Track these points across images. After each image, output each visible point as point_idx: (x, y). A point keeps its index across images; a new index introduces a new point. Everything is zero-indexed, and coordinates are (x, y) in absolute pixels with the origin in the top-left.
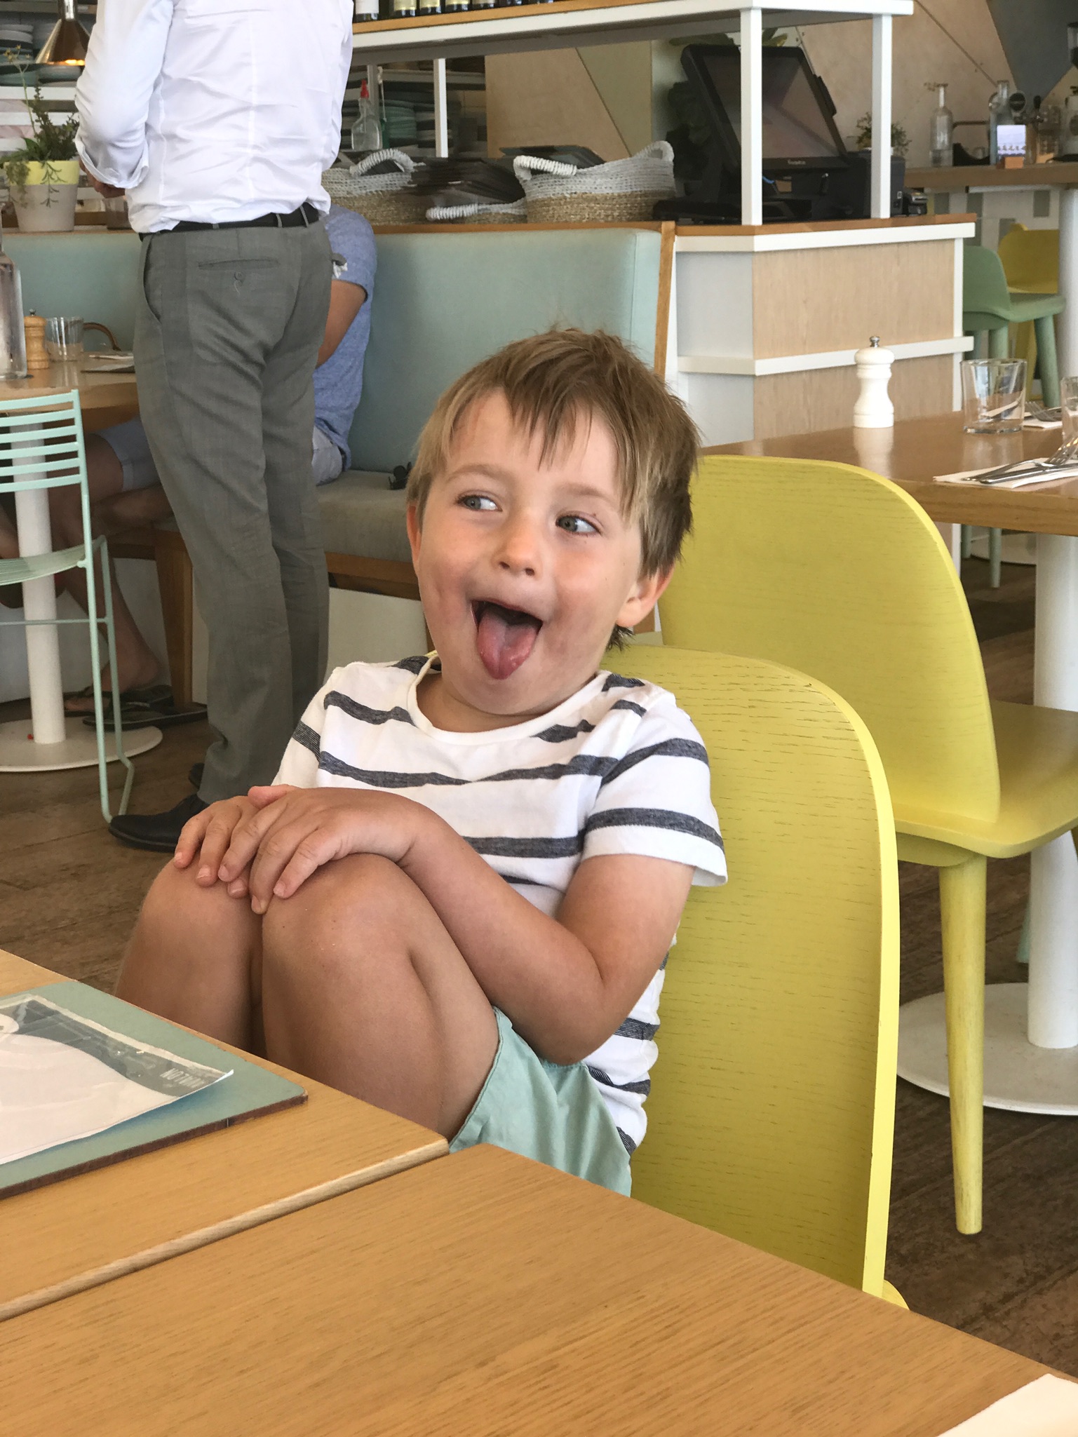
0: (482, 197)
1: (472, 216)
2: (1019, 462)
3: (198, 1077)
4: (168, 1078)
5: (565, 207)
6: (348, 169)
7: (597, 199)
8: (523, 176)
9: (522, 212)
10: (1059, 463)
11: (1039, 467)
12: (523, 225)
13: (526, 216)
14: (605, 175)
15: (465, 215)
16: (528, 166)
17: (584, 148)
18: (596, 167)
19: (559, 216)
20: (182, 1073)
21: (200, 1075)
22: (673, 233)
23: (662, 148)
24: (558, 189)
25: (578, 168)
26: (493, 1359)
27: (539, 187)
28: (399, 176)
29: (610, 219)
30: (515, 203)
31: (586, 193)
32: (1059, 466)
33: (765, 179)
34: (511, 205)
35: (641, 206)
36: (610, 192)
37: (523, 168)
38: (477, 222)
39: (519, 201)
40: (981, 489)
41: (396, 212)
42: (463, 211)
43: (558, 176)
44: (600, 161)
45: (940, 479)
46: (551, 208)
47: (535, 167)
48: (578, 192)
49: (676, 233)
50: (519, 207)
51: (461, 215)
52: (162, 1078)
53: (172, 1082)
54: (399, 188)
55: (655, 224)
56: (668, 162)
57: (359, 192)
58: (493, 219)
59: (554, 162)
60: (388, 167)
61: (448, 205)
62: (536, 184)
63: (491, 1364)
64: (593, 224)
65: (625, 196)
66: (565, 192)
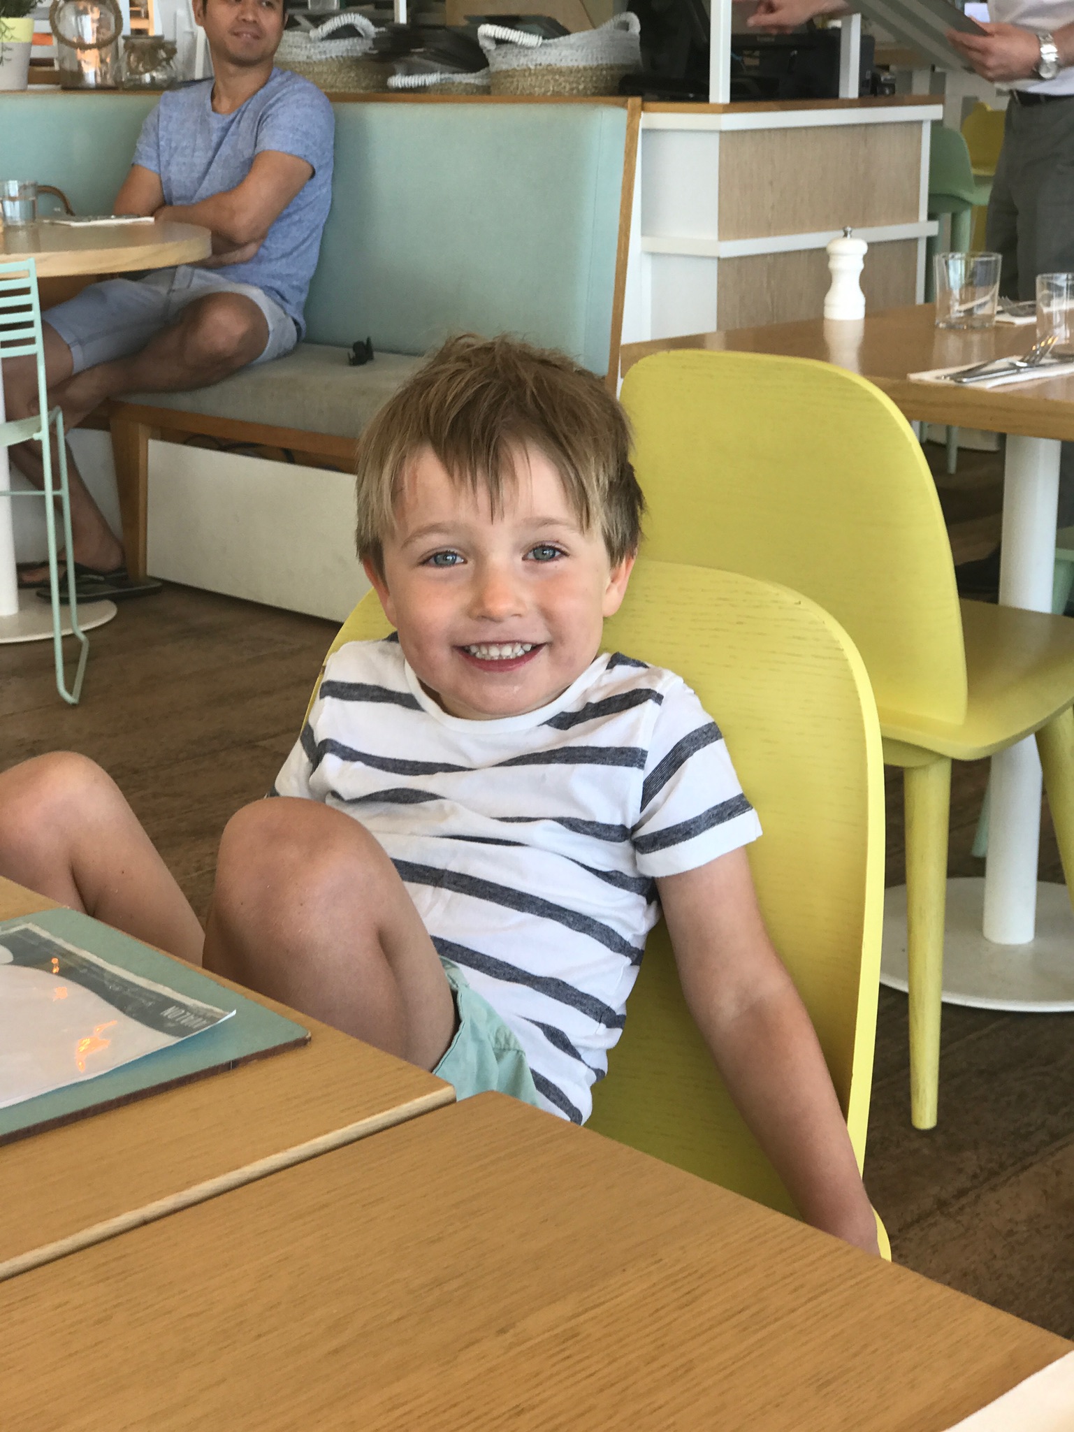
0: (444, 66)
1: (434, 85)
2: (992, 361)
3: (200, 1017)
4: (169, 1017)
5: (529, 79)
6: (308, 32)
7: (561, 72)
8: (487, 45)
9: (485, 82)
10: (1034, 362)
11: (1014, 367)
12: (486, 97)
13: (489, 87)
14: (571, 46)
15: (427, 84)
16: (492, 36)
17: (549, 18)
18: (562, 39)
19: (523, 88)
20: (183, 1011)
21: (201, 1014)
22: (640, 109)
23: (628, 20)
24: (523, 61)
25: (544, 38)
26: (513, 1325)
27: (503, 57)
28: (360, 41)
29: (575, 91)
30: (478, 74)
31: (551, 65)
32: (1033, 364)
33: (734, 55)
34: (474, 75)
35: (607, 80)
36: (576, 64)
37: (487, 37)
38: (439, 92)
39: (482, 71)
40: (955, 388)
41: (356, 79)
42: (425, 81)
43: (523, 47)
44: (565, 32)
45: (914, 377)
46: (515, 79)
47: (500, 37)
48: (543, 64)
49: (643, 109)
50: (482, 77)
51: (423, 84)
52: (162, 1017)
53: (173, 1021)
54: (360, 54)
55: (621, 99)
56: (635, 35)
57: (319, 57)
58: (456, 89)
59: (519, 32)
60: (349, 31)
61: (409, 73)
62: (500, 55)
63: (512, 1332)
64: (557, 98)
65: (591, 68)
66: (529, 63)
